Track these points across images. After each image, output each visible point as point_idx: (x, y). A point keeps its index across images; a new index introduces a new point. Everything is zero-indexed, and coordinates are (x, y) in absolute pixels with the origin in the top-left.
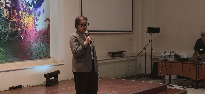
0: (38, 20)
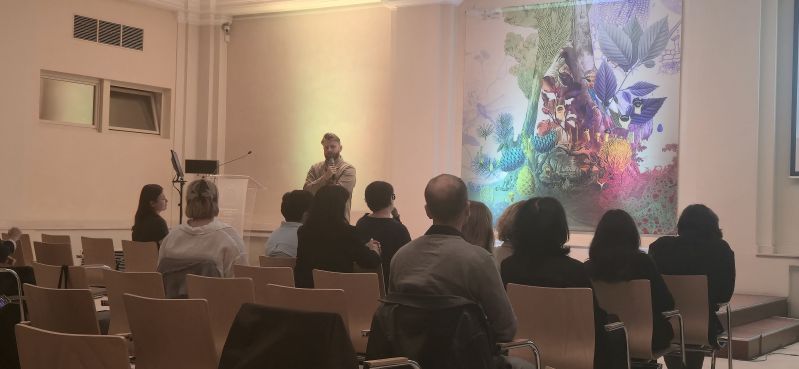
0: (642, 148)
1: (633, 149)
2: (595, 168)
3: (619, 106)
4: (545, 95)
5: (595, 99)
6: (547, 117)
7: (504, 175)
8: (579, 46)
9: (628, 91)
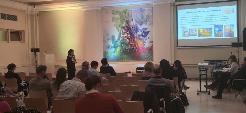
0: (145, 42)
1: (143, 43)
2: (135, 47)
3: (139, 33)
4: (122, 31)
5: (134, 32)
6: (123, 36)
7: (114, 49)
8: (130, 20)
9: (141, 30)
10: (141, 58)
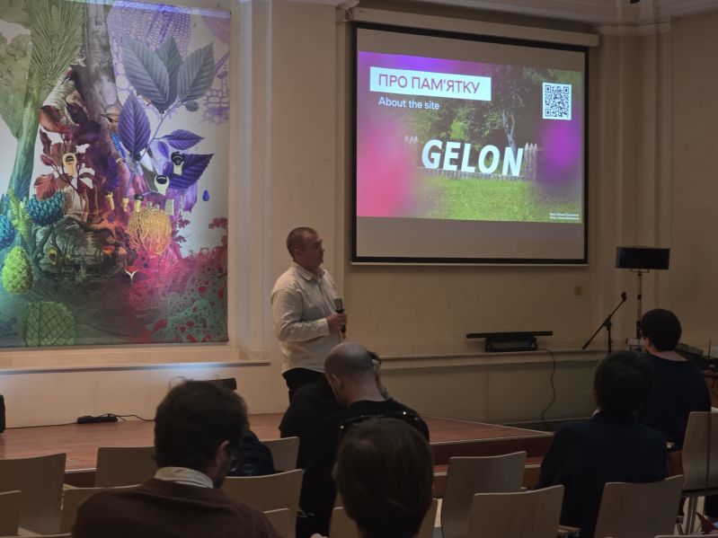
0: (184, 223)
1: (173, 225)
2: (122, 251)
3: (153, 161)
4: (44, 136)
5: (121, 149)
6: (49, 170)
8: (95, 65)
9: (165, 141)
10: (162, 324)
